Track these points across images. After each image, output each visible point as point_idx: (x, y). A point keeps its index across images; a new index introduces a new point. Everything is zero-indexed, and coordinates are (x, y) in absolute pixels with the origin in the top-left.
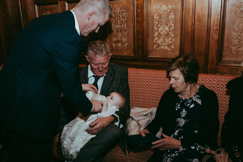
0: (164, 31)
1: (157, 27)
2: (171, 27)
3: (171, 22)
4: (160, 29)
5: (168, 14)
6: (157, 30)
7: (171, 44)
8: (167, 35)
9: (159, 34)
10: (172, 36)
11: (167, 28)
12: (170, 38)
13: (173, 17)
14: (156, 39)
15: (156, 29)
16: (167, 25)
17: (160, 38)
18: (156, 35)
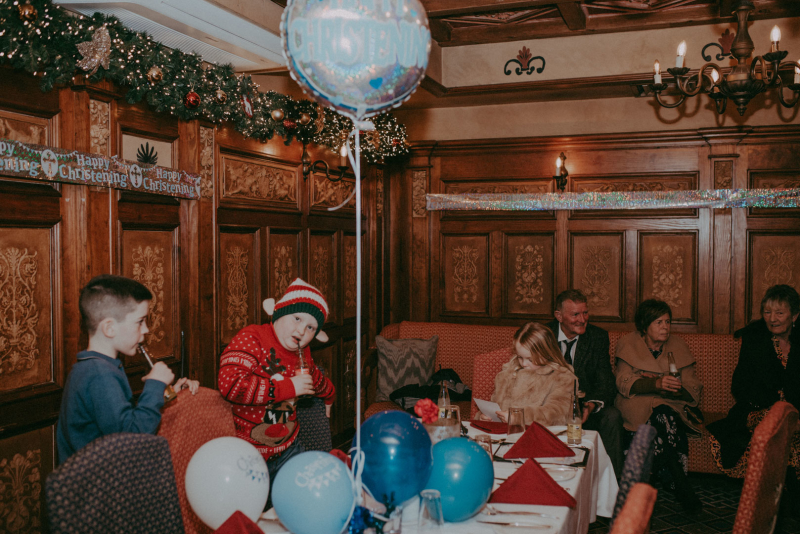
0: (667, 280)
1: (657, 274)
2: (678, 274)
3: (678, 269)
4: (662, 278)
5: (675, 258)
6: (658, 279)
7: (678, 298)
8: (673, 286)
9: (661, 284)
10: (680, 286)
11: (672, 277)
12: (677, 290)
13: (681, 261)
14: (655, 291)
15: (656, 277)
16: (672, 272)
17: (661, 290)
18: (655, 285)
